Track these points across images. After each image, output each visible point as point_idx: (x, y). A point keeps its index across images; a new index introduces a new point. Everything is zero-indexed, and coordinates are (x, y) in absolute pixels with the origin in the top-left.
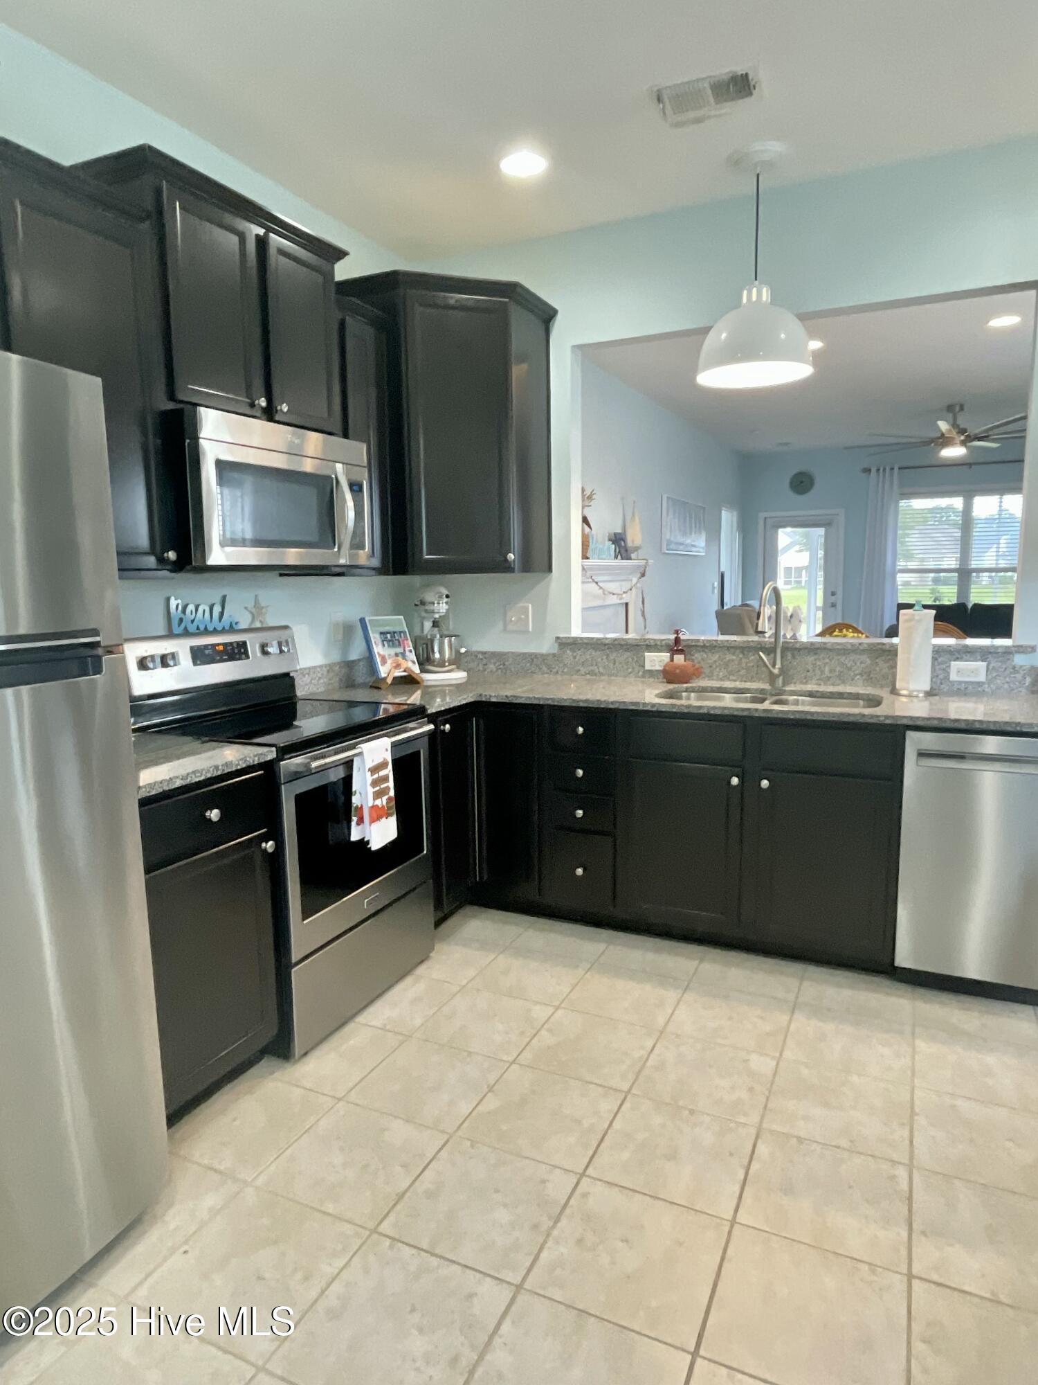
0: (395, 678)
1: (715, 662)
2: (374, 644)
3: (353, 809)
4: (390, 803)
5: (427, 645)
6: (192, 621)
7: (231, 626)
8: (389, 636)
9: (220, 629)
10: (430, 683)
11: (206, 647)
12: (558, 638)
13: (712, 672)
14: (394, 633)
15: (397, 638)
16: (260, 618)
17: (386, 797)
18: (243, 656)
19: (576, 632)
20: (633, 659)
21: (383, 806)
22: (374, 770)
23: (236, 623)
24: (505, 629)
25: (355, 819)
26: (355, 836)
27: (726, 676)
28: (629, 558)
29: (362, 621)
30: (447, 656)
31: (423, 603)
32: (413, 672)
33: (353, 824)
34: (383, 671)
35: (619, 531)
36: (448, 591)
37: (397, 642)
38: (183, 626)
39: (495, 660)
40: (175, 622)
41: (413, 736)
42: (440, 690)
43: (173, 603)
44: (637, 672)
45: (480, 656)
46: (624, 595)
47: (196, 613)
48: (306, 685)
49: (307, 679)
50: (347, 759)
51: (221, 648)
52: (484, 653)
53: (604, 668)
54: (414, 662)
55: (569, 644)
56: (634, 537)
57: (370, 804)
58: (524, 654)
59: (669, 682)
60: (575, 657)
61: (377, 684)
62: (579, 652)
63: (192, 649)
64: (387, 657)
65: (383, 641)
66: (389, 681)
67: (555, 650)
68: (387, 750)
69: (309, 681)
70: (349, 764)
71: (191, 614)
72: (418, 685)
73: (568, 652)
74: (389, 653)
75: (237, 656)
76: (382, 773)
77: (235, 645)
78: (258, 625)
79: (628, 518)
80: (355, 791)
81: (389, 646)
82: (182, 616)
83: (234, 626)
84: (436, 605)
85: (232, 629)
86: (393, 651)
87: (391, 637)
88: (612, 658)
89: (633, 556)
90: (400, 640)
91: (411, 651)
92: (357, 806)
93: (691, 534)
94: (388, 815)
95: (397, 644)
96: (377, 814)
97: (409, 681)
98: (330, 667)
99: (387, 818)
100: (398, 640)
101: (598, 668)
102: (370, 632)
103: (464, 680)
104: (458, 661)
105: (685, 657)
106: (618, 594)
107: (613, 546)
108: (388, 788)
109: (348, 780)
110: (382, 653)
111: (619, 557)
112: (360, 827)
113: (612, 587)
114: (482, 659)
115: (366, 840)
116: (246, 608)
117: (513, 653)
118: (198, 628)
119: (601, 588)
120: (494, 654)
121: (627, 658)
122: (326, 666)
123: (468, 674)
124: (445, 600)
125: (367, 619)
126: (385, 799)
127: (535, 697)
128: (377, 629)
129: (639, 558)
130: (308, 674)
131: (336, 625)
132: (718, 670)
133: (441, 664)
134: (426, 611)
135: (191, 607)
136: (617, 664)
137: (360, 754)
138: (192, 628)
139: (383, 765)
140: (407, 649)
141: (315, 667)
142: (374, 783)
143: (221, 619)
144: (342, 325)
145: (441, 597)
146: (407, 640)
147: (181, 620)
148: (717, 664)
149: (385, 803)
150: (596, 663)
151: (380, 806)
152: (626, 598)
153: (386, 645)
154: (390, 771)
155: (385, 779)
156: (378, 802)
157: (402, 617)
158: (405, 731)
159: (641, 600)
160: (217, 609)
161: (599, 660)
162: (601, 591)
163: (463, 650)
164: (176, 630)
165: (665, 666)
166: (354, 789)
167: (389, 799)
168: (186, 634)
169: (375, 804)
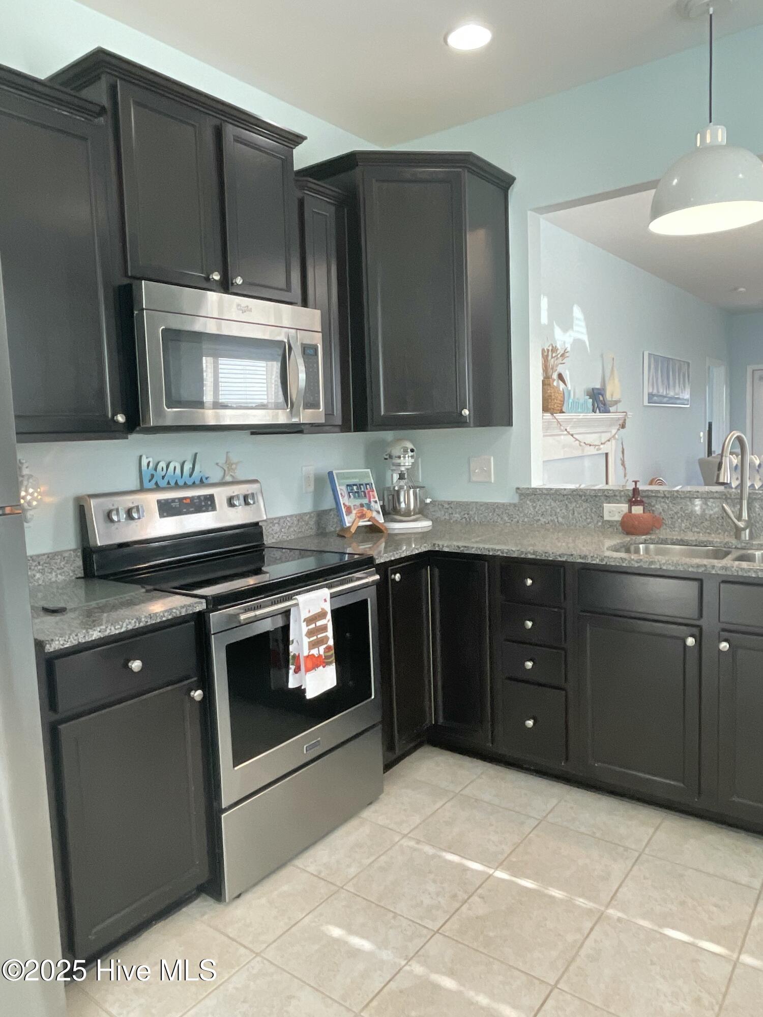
0: (359, 527)
1: (676, 513)
2: (340, 495)
3: (290, 657)
4: (329, 652)
5: (393, 496)
6: (163, 477)
7: (201, 480)
8: (355, 488)
9: (190, 483)
10: (396, 532)
11: (173, 500)
12: (518, 489)
13: (673, 524)
14: (360, 485)
15: (363, 489)
16: (231, 473)
17: (325, 646)
18: (210, 508)
19: (537, 482)
20: (591, 509)
21: (320, 656)
22: (309, 621)
23: (207, 478)
24: (470, 481)
25: (292, 667)
26: (292, 684)
27: (688, 528)
28: (609, 412)
29: (330, 474)
30: (412, 507)
31: (391, 457)
32: (377, 521)
33: (291, 672)
34: (348, 520)
35: (598, 386)
36: (414, 445)
37: (362, 493)
38: (154, 481)
39: (460, 510)
40: (146, 481)
41: (358, 586)
42: (407, 537)
43: (144, 462)
44: (595, 522)
45: (446, 506)
46: (602, 446)
47: (167, 470)
48: (276, 533)
49: (277, 528)
50: (285, 609)
51: (188, 501)
52: (449, 503)
53: (563, 518)
54: (378, 512)
55: (528, 495)
56: (613, 392)
57: (306, 653)
58: (487, 504)
59: (628, 533)
60: (534, 507)
61: (342, 533)
62: (539, 503)
63: (159, 502)
64: (352, 508)
65: (349, 493)
66: (353, 530)
67: (516, 500)
68: (325, 601)
69: (278, 530)
70: (287, 613)
71: (162, 470)
72: (381, 534)
73: (528, 502)
74: (354, 504)
75: (204, 509)
76: (320, 623)
77: (202, 498)
78: (228, 479)
79: (608, 374)
80: (293, 641)
81: (355, 497)
82: (154, 472)
83: (204, 479)
84: (402, 458)
85: (202, 483)
86: (358, 502)
87: (357, 489)
88: (571, 508)
89: (612, 409)
90: (366, 492)
91: (376, 502)
92: (294, 654)
93: (674, 386)
94: (326, 664)
95: (363, 495)
96: (315, 663)
97: (373, 530)
98: (300, 517)
99: (324, 667)
100: (364, 492)
101: (557, 518)
102: (337, 485)
103: (430, 528)
104: (422, 511)
105: (644, 509)
106: (596, 446)
107: (591, 400)
108: (327, 638)
109: (286, 629)
110: (347, 504)
111: (598, 411)
112: (297, 675)
113: (590, 438)
114: (448, 509)
115: (303, 688)
116: (217, 464)
117: (477, 503)
118: (169, 483)
119: (577, 440)
120: (459, 504)
121: (586, 509)
122: (296, 516)
123: (433, 523)
124: (410, 454)
125: (334, 472)
126: (322, 649)
127: (484, 548)
128: (345, 481)
129: (618, 411)
130: (278, 524)
131: (307, 478)
132: (679, 520)
133: (407, 513)
134: (394, 464)
135: (163, 465)
136: (576, 514)
137: (297, 605)
138: (163, 483)
139: (322, 615)
140: (372, 500)
141: (286, 517)
142: (310, 633)
143: (191, 476)
144: (301, 203)
145: (406, 451)
146: (373, 491)
147: (152, 476)
148: (679, 515)
149: (322, 652)
150: (556, 513)
151: (316, 656)
152: (604, 449)
153: (352, 496)
154: (329, 621)
155: (324, 628)
156: (315, 652)
157: (369, 470)
158: (351, 580)
159: (621, 450)
160: (188, 467)
161: (558, 510)
162: (577, 442)
163: (428, 501)
164: (147, 485)
165: (623, 518)
166: (291, 639)
167: (328, 648)
168: (158, 488)
169: (310, 653)
